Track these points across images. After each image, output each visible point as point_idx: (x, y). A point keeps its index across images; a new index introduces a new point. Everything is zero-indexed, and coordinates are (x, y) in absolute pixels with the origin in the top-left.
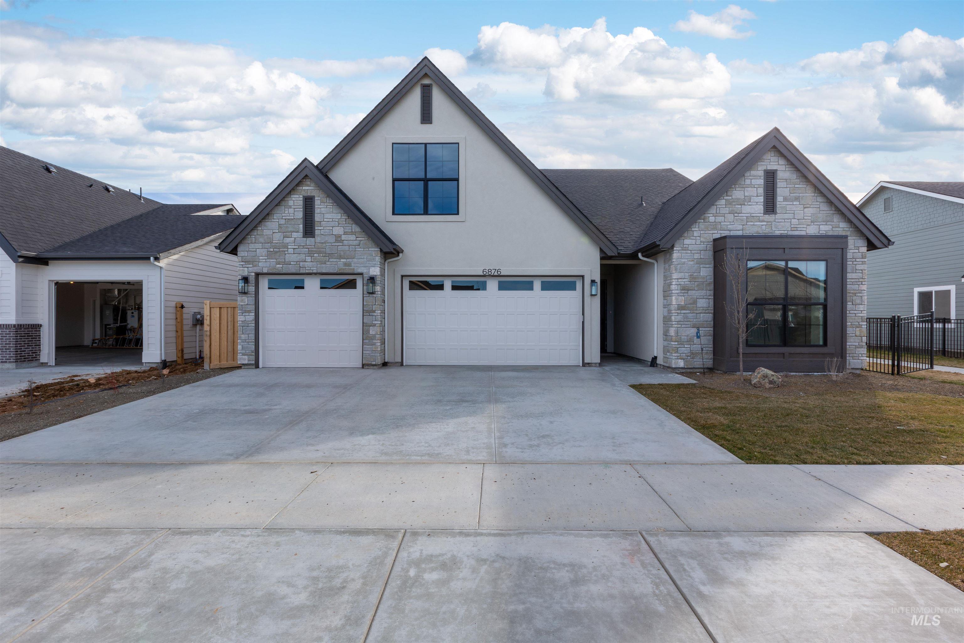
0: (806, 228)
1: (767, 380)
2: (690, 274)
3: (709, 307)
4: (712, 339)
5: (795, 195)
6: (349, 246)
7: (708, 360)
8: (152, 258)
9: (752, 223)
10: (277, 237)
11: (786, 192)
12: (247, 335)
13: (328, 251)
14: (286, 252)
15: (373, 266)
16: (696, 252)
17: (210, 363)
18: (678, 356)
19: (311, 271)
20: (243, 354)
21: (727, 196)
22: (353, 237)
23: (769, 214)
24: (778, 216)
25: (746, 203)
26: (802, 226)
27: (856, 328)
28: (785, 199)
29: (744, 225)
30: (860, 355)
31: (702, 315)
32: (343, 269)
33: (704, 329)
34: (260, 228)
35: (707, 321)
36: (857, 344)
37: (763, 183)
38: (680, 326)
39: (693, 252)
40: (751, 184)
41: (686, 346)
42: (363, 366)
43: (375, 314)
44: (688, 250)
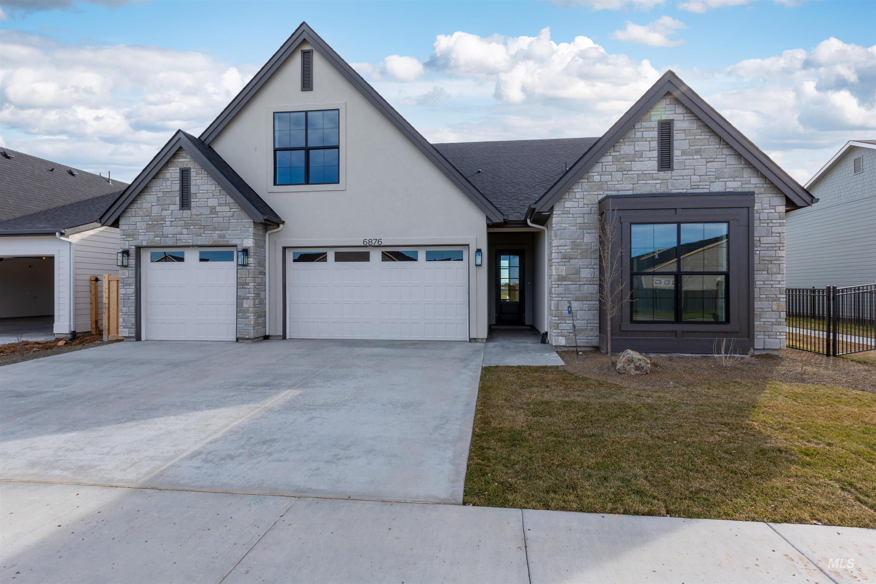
0: (710, 185)
1: (632, 366)
2: (572, 240)
3: (594, 277)
4: (598, 314)
5: (695, 147)
6: (223, 217)
7: (593, 338)
8: (57, 234)
9: (644, 182)
10: (156, 210)
11: (685, 145)
12: (127, 308)
13: (203, 223)
14: (164, 225)
15: (247, 238)
16: (578, 215)
17: (109, 334)
18: (559, 333)
19: (187, 244)
20: (125, 327)
21: (614, 151)
22: (227, 209)
23: (664, 171)
24: (674, 173)
25: (637, 159)
26: (704, 183)
27: (772, 302)
28: (684, 153)
29: (634, 184)
30: (778, 334)
31: (585, 286)
32: (218, 241)
33: (588, 302)
34: (140, 202)
35: (592, 294)
36: (774, 320)
37: (656, 136)
38: (561, 299)
39: (575, 216)
40: (643, 137)
41: (567, 322)
42: (237, 340)
43: (248, 287)
44: (570, 214)
